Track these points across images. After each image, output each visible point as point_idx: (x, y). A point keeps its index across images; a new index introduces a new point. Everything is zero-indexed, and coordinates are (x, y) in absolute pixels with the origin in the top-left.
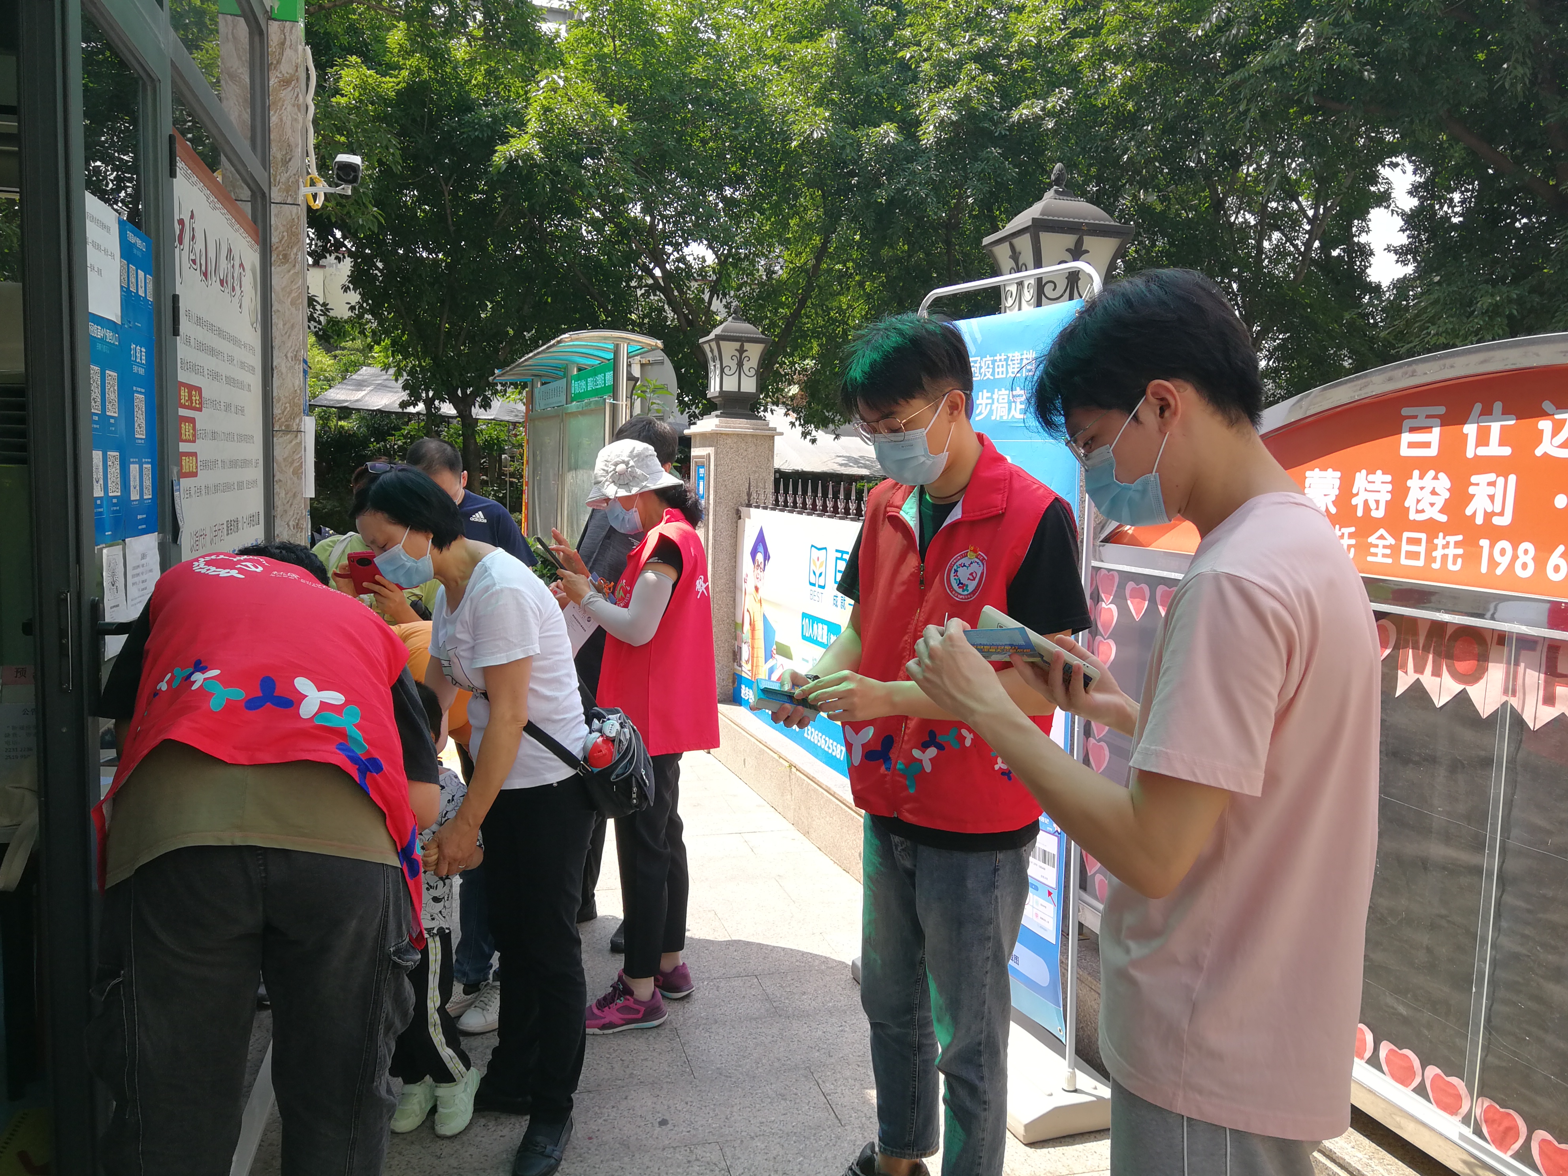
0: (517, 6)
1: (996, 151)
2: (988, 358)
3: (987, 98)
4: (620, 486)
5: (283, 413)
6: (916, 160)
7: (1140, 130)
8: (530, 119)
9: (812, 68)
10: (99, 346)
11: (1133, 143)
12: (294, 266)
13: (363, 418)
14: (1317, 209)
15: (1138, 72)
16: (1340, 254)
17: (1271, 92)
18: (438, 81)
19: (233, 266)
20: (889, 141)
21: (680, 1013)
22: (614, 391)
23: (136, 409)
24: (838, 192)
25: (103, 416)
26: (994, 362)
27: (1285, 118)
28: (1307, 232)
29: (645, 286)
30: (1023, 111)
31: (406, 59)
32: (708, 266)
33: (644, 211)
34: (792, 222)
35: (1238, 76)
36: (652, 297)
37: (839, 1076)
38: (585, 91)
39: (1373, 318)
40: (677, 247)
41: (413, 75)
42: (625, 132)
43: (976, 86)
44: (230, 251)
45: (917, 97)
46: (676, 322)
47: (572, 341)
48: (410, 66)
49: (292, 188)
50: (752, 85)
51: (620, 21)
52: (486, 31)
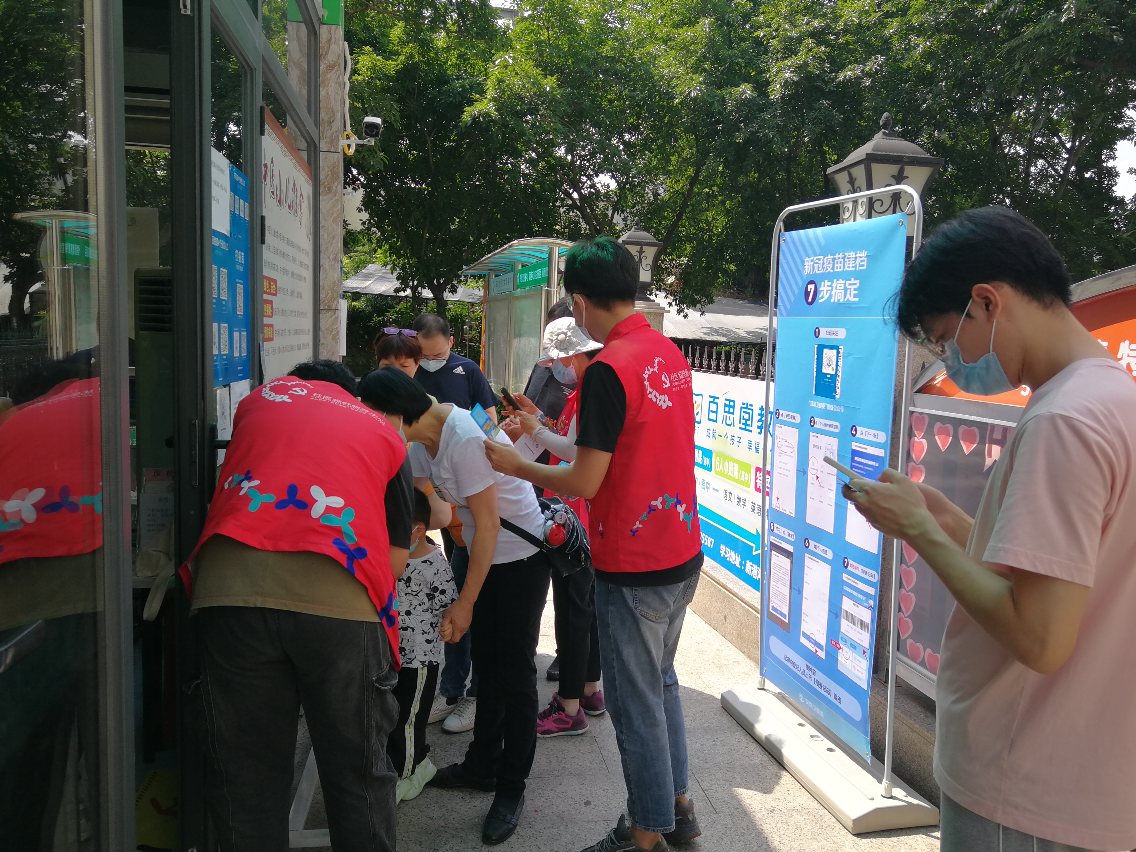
0: (481, 8)
1: (826, 103)
2: (829, 257)
3: (820, 64)
4: (561, 350)
5: (326, 297)
6: (765, 111)
7: (936, 86)
8: (488, 89)
9: (690, 46)
10: (217, 252)
11: (931, 95)
12: (335, 195)
13: (368, 300)
14: (1074, 142)
15: (935, 42)
16: (1091, 176)
17: (1040, 54)
18: (425, 63)
19: (296, 196)
20: (746, 96)
21: (597, 726)
22: (548, 281)
23: (238, 295)
24: (707, 136)
25: (219, 300)
26: (834, 259)
27: (1051, 73)
28: (1065, 159)
29: (566, 206)
30: (847, 73)
31: (403, 48)
32: (612, 191)
33: (567, 152)
34: (673, 158)
35: (1014, 43)
36: (571, 214)
37: (713, 777)
38: (527, 67)
39: (1118, 224)
40: (590, 178)
41: (408, 58)
42: (555, 95)
43: (812, 56)
44: (294, 185)
45: (767, 65)
46: (588, 231)
47: (519, 245)
48: (406, 52)
49: (335, 141)
50: (646, 60)
51: (552, 16)
52: (459, 27)
